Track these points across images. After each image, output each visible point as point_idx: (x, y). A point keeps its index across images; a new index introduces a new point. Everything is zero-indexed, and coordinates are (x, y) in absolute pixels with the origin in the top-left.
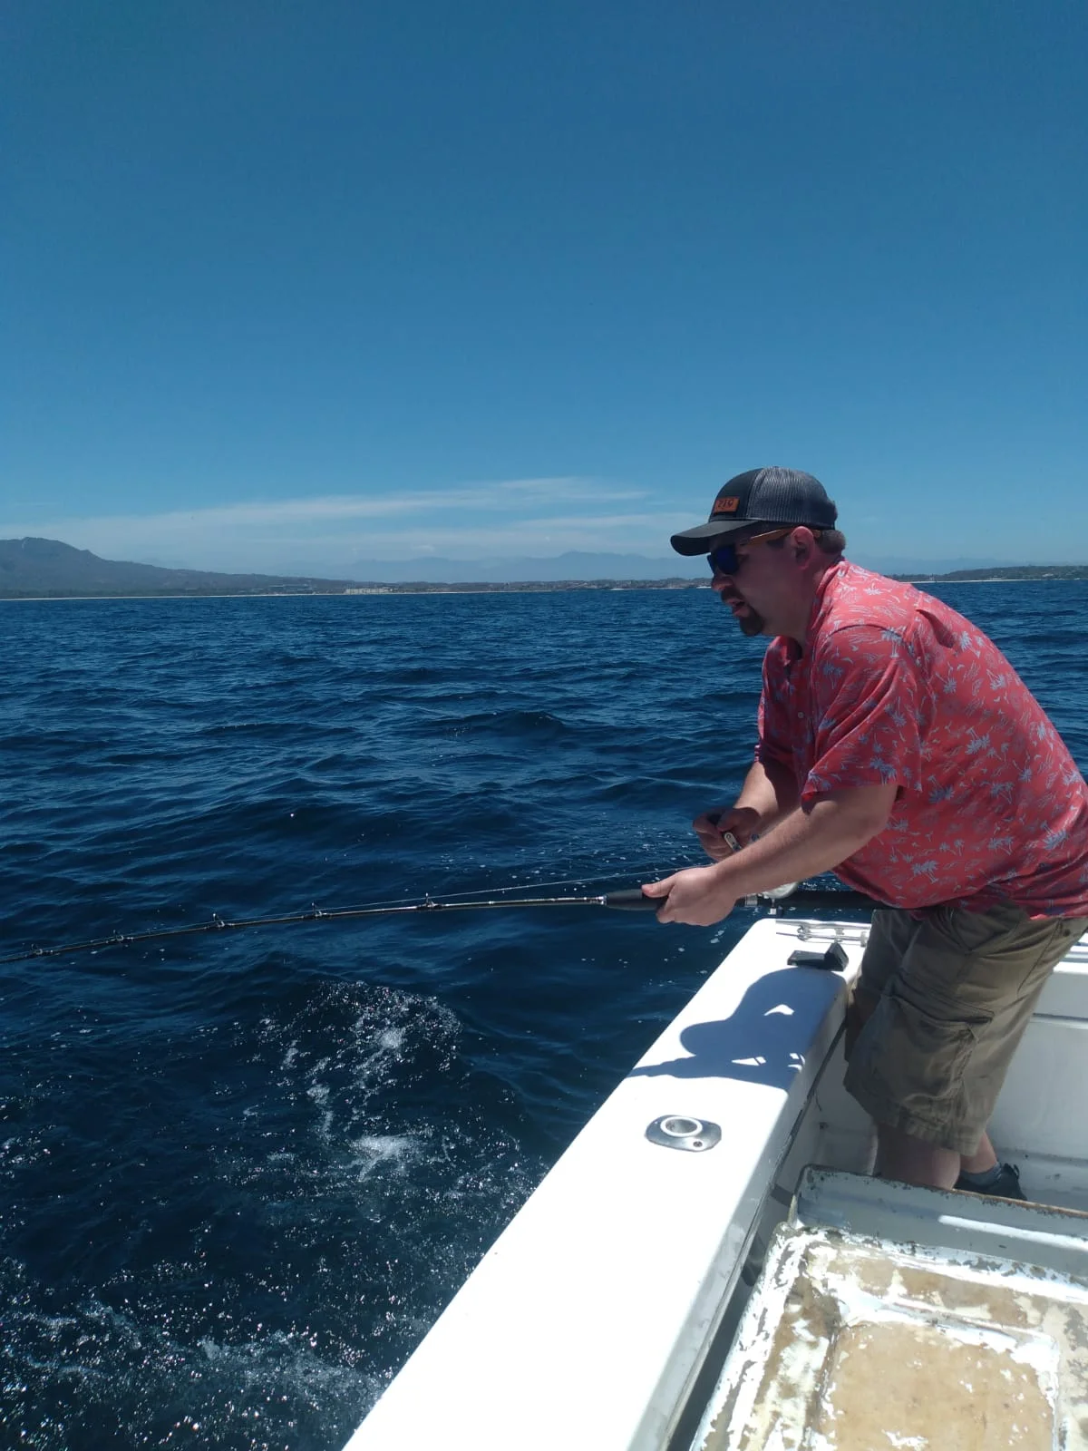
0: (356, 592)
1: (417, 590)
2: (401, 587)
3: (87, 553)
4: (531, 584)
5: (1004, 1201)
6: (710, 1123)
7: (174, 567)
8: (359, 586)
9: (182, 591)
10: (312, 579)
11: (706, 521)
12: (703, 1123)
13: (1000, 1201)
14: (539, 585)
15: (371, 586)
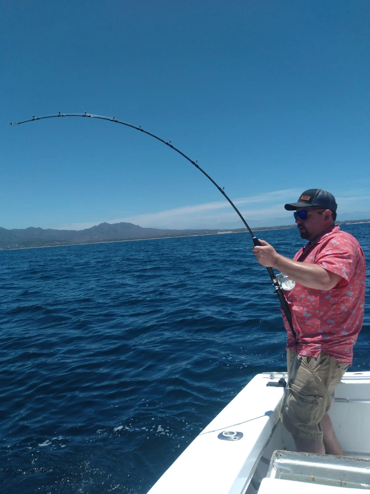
0: (221, 233)
1: (242, 231)
2: (236, 230)
3: (138, 226)
4: (282, 227)
5: (343, 457)
6: (239, 432)
7: (163, 229)
8: (222, 231)
9: (167, 236)
10: (207, 230)
11: (297, 202)
12: (237, 432)
13: (341, 457)
14: (285, 227)
15: (226, 231)
